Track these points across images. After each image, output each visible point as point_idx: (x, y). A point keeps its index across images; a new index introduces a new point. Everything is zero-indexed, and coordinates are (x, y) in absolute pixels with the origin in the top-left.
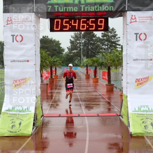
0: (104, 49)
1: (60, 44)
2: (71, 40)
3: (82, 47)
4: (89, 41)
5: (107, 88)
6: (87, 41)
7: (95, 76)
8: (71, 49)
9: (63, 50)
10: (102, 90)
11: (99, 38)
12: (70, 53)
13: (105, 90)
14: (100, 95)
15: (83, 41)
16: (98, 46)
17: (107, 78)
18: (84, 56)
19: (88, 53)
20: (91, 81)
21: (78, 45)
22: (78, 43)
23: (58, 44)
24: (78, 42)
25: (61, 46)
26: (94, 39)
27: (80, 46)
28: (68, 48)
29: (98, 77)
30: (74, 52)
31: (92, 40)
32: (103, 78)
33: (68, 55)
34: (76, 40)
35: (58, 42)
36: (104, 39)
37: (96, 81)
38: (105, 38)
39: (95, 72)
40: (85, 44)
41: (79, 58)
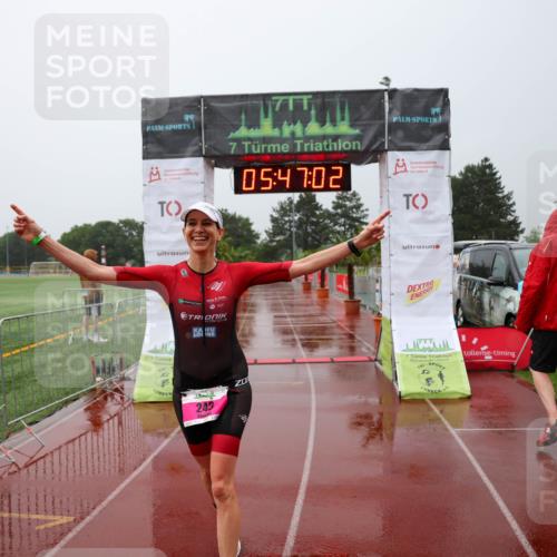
0: (339, 232)
1: (251, 224)
2: (272, 216)
3: (294, 230)
4: (308, 217)
5: (347, 307)
6: (305, 219)
7: (322, 285)
8: (272, 235)
9: (257, 236)
10: (336, 312)
11: (327, 211)
12: (271, 241)
13: (343, 312)
14: (334, 322)
15: (296, 218)
16: (326, 227)
17: (345, 287)
18: (299, 246)
19: (306, 241)
20: (315, 296)
21: (287, 226)
22: (286, 222)
23: (246, 224)
24: (287, 219)
25: (253, 228)
26: (318, 212)
27: (291, 227)
28: (266, 232)
29: (327, 288)
30: (278, 238)
31: (314, 215)
32: (339, 289)
33: (266, 246)
34: (283, 216)
35: (247, 220)
36: (337, 214)
37: (324, 295)
38: (339, 211)
39: (323, 278)
40: (300, 224)
41: (289, 251)
